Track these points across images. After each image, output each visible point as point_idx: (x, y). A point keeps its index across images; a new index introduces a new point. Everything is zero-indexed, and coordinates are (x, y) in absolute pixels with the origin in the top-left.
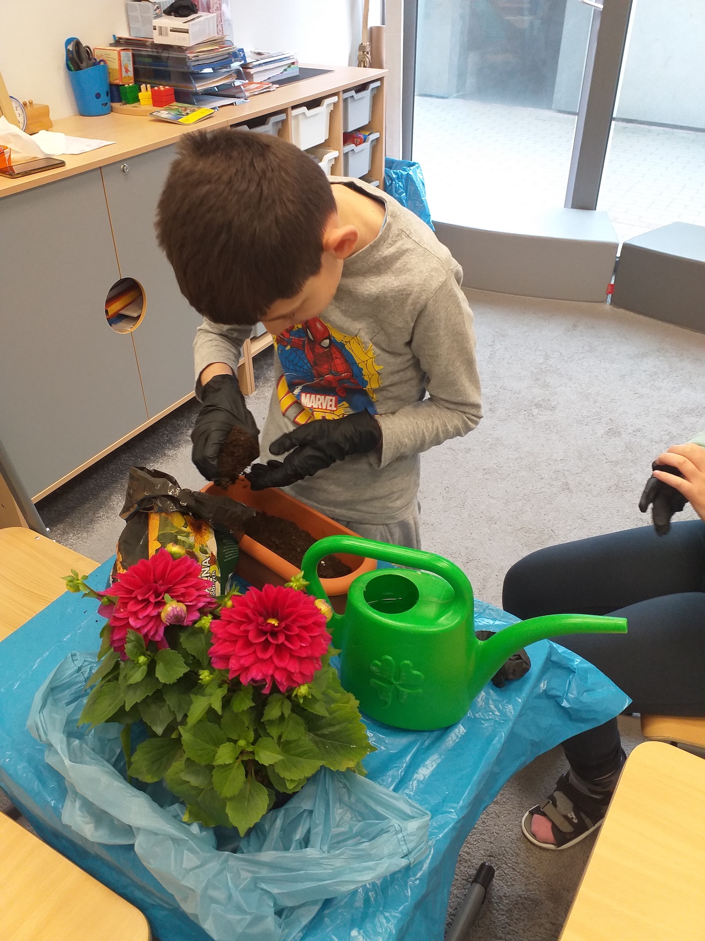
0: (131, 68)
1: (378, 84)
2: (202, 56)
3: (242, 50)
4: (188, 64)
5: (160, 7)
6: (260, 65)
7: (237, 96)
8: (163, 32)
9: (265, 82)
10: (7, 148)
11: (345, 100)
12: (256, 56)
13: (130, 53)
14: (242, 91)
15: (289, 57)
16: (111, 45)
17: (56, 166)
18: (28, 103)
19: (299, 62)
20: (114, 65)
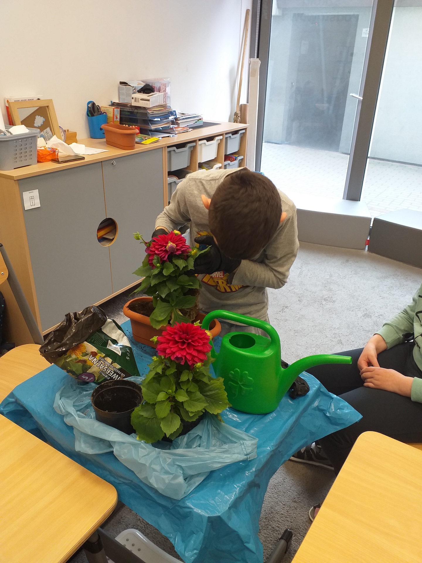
0: (119, 117)
1: (244, 131)
2: (155, 112)
3: (175, 111)
4: (148, 116)
5: (136, 89)
6: (183, 119)
7: (171, 133)
8: (137, 100)
9: (186, 128)
10: (57, 149)
11: (226, 138)
12: (181, 114)
13: (119, 110)
14: (174, 131)
15: (198, 116)
16: (109, 106)
17: (80, 159)
18: (66, 130)
19: (203, 119)
20: (110, 115)
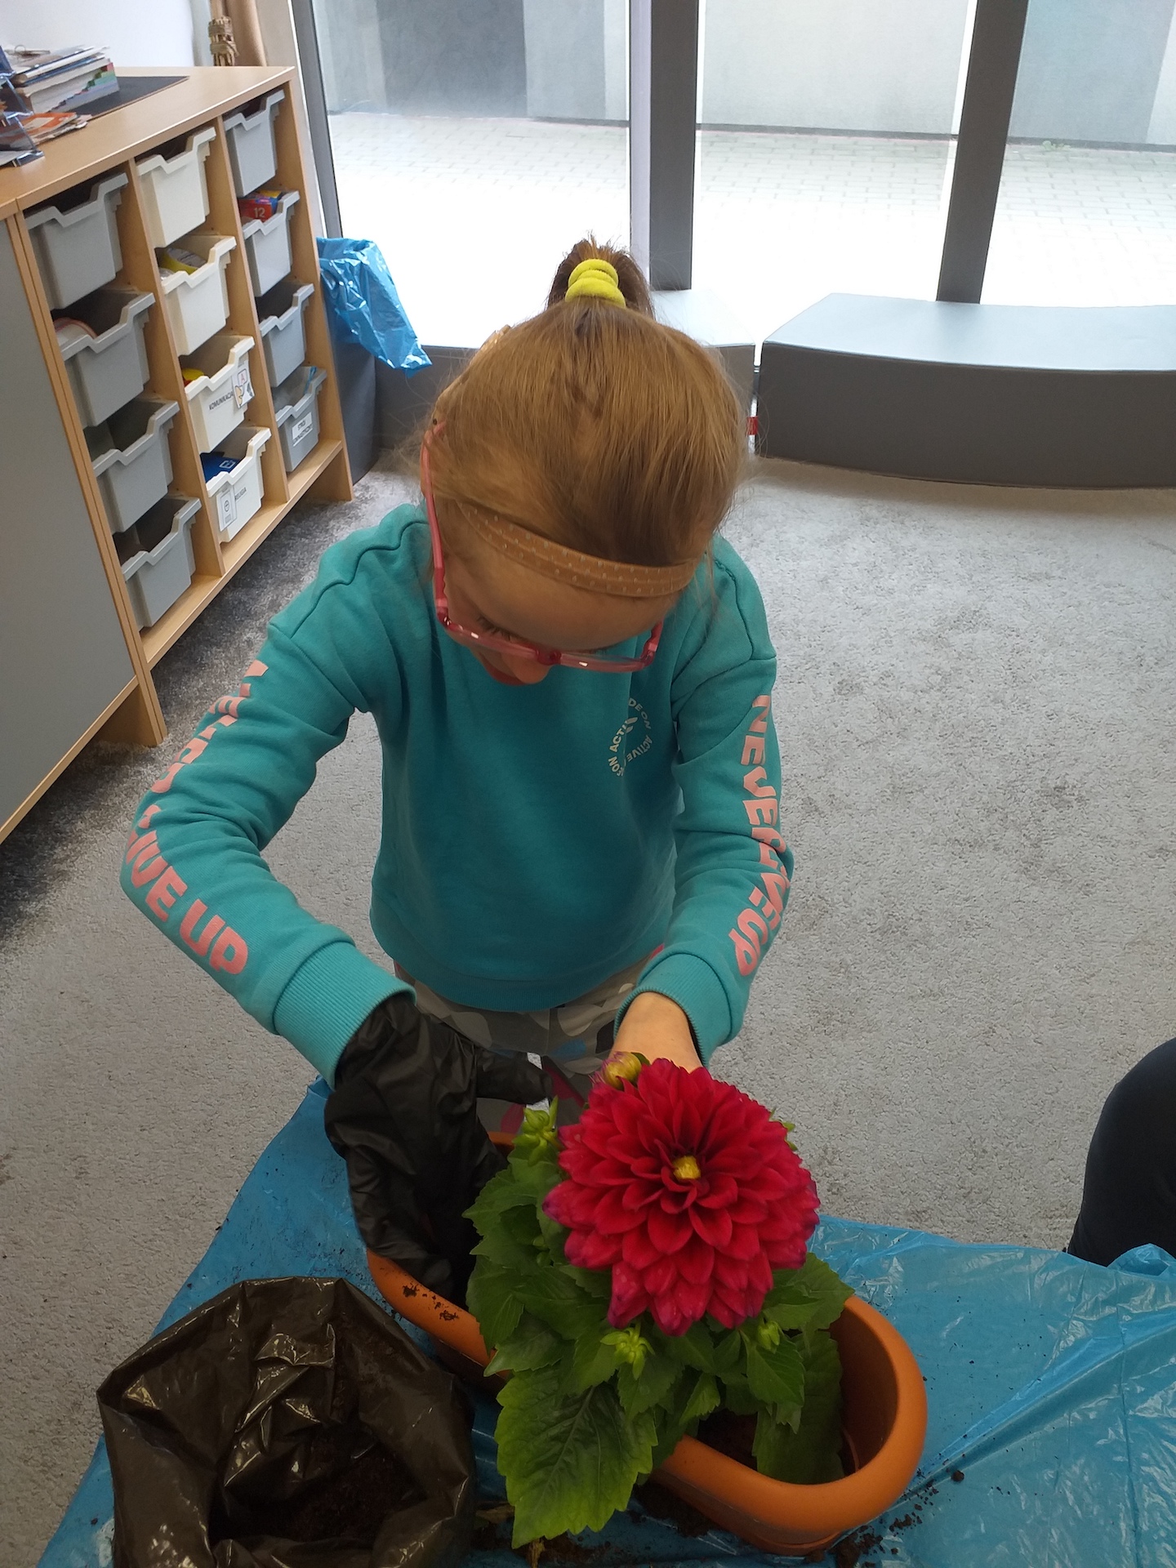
15: (94, 56)
19: (114, 65)
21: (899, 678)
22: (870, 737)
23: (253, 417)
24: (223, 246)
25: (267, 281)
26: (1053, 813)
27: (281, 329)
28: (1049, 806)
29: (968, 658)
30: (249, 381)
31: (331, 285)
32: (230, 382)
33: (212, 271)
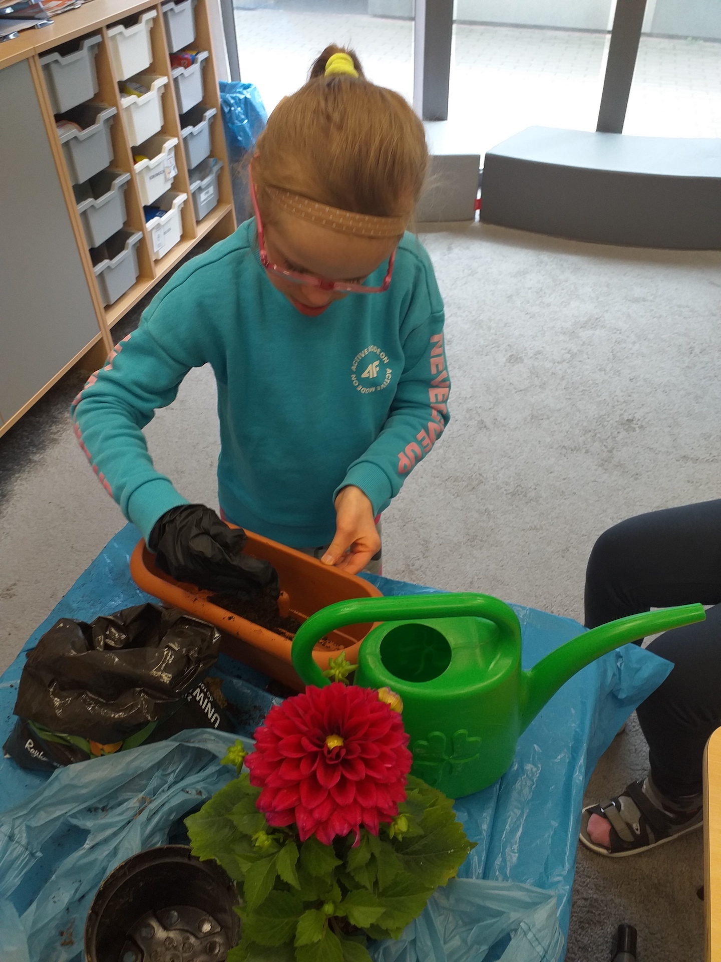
7: (37, 16)
21: (546, 354)
22: (522, 387)
23: (177, 186)
24: (160, 82)
25: (187, 105)
26: (624, 434)
27: (195, 134)
28: (622, 430)
29: (588, 345)
30: (174, 164)
31: (226, 110)
32: (162, 164)
33: (152, 97)
